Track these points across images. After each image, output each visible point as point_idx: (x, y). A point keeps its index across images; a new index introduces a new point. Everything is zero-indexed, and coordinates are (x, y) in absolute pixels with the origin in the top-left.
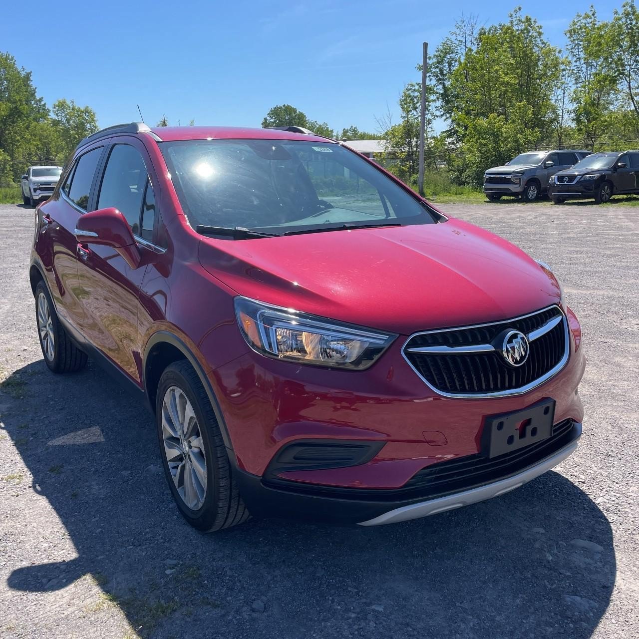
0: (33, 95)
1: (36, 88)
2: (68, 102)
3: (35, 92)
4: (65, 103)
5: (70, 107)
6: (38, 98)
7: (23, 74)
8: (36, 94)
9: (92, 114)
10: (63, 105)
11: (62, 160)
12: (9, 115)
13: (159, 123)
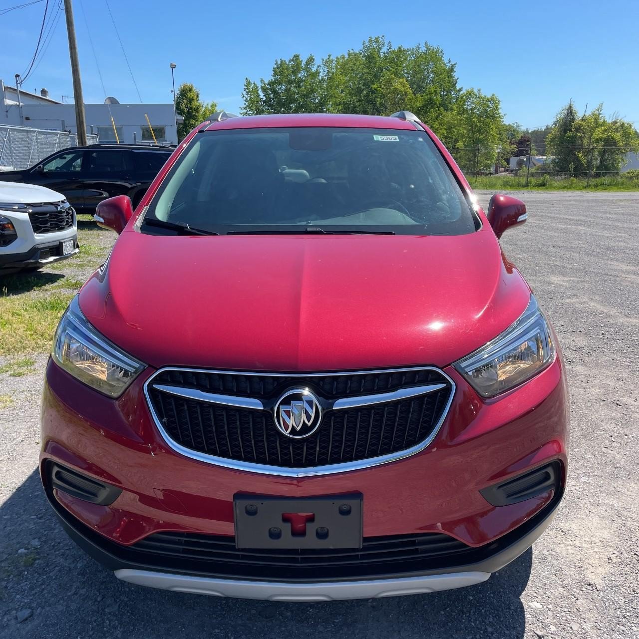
0: (454, 85)
1: (458, 79)
2: (476, 91)
3: (456, 83)
4: (473, 91)
5: (476, 96)
6: (458, 88)
7: (448, 66)
8: (457, 85)
9: (497, 102)
10: (470, 94)
11: (461, 147)
12: (423, 106)
13: (564, 108)
